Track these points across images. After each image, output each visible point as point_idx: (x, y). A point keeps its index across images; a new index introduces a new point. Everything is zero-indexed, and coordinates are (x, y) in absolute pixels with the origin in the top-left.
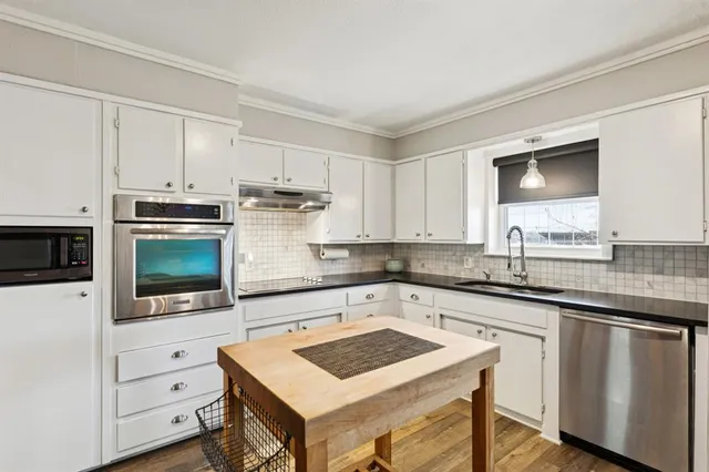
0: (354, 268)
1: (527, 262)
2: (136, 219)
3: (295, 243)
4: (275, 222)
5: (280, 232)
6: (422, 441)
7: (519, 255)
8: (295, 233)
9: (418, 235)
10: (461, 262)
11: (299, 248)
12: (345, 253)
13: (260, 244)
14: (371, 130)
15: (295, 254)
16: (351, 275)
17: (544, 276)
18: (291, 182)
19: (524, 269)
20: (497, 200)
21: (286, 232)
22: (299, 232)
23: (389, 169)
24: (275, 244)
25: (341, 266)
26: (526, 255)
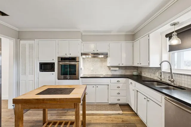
0: (122, 73)
1: (173, 75)
2: (61, 61)
3: (103, 66)
4: (98, 61)
5: (100, 63)
6: (112, 126)
7: (170, 72)
8: (103, 63)
9: (138, 64)
10: (154, 74)
11: (105, 67)
12: (117, 69)
13: (94, 66)
14: (124, 33)
15: (104, 68)
16: (121, 75)
17: (183, 82)
18: (98, 51)
19: (172, 78)
20: (168, 50)
21: (101, 63)
22: (105, 63)
23: (132, 44)
24: (98, 66)
25: (118, 72)
26: (173, 72)
